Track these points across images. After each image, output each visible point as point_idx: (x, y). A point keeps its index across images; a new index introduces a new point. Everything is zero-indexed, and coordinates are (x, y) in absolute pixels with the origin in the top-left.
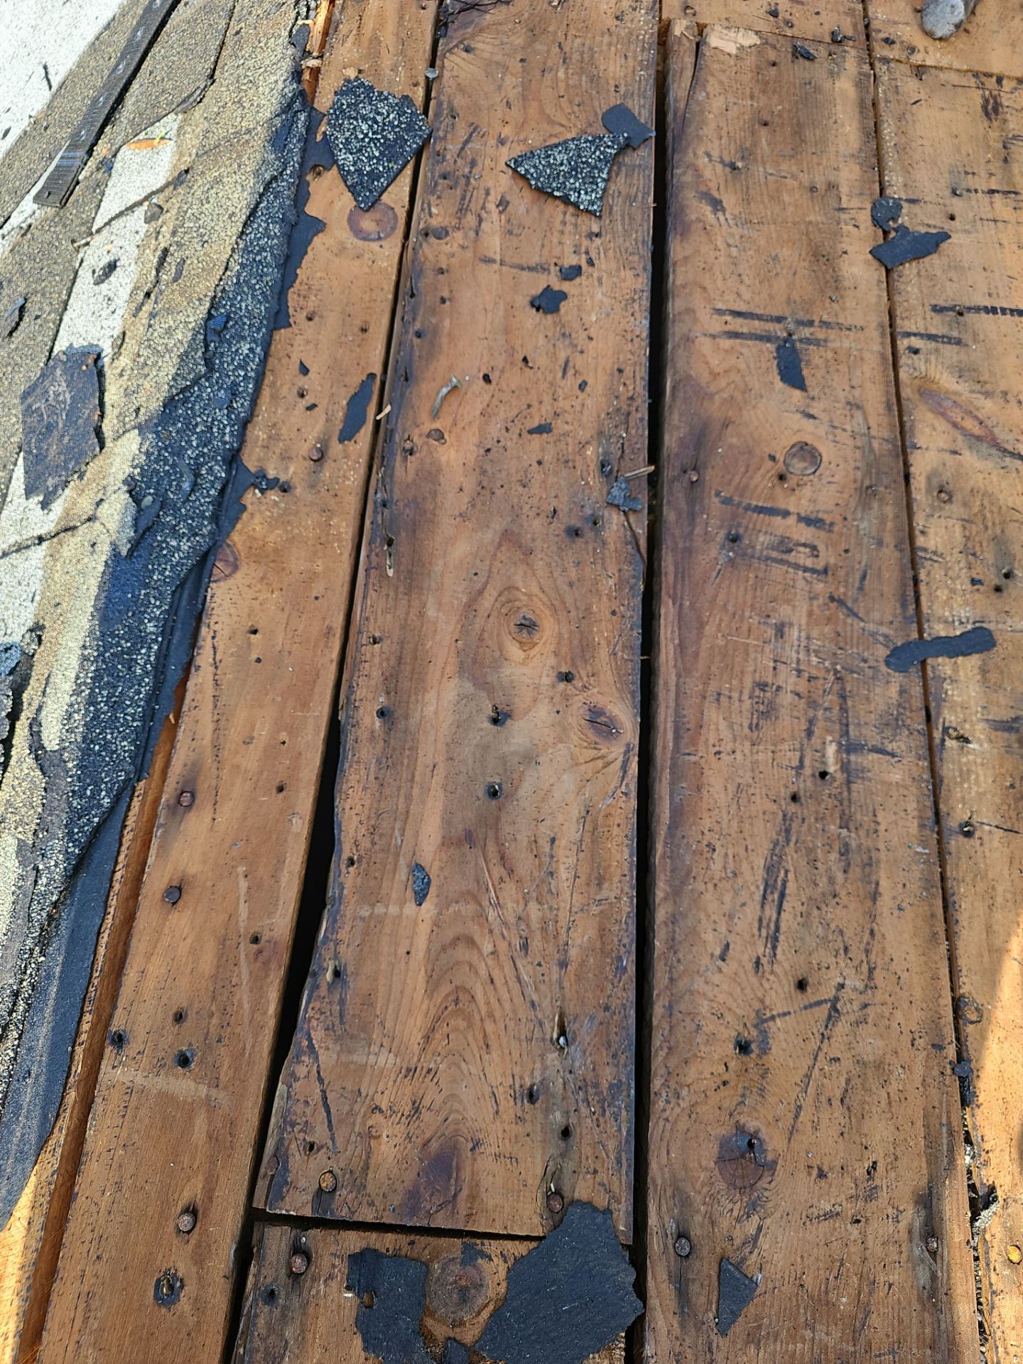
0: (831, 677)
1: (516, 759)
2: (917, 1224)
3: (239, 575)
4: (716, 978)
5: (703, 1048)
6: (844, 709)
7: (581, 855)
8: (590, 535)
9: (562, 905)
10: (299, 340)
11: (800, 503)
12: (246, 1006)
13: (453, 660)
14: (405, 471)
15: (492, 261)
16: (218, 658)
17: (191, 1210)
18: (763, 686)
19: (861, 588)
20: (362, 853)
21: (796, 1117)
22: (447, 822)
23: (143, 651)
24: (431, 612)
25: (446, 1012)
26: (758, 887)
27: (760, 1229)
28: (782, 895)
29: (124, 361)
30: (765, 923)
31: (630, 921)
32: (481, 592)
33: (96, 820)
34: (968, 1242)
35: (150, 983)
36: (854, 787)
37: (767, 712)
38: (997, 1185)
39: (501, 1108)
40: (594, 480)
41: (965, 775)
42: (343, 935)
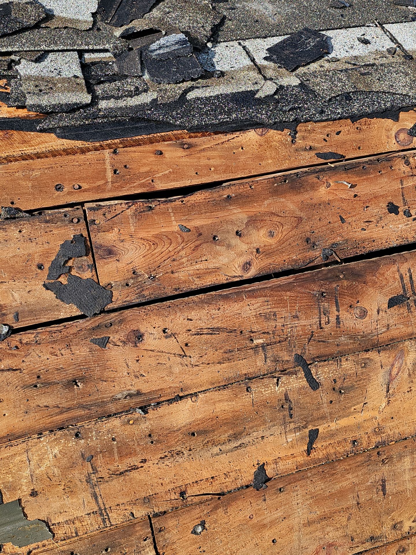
0: (285, 337)
1: (227, 243)
2: (132, 392)
3: (259, 137)
4: (182, 319)
5: (161, 318)
6: (275, 343)
7: (205, 270)
8: (309, 246)
9: (189, 268)
10: (348, 128)
11: (344, 315)
12: (135, 184)
13: (253, 214)
14: (312, 179)
15: (402, 185)
16: (231, 140)
17: (80, 187)
18: (275, 315)
19: (319, 341)
20: (186, 204)
21: (150, 350)
22: (202, 226)
23: (226, 116)
24: (266, 202)
25: (149, 242)
26: (211, 326)
27: (119, 346)
28: (211, 334)
29: (327, 65)
30: (202, 330)
31: (190, 289)
32: (278, 216)
33: (172, 122)
34: (131, 408)
35: (133, 155)
36: (251, 350)
37: (267, 317)
38: (148, 414)
39: (129, 265)
40: (330, 242)
41: (266, 386)
42: (162, 206)
